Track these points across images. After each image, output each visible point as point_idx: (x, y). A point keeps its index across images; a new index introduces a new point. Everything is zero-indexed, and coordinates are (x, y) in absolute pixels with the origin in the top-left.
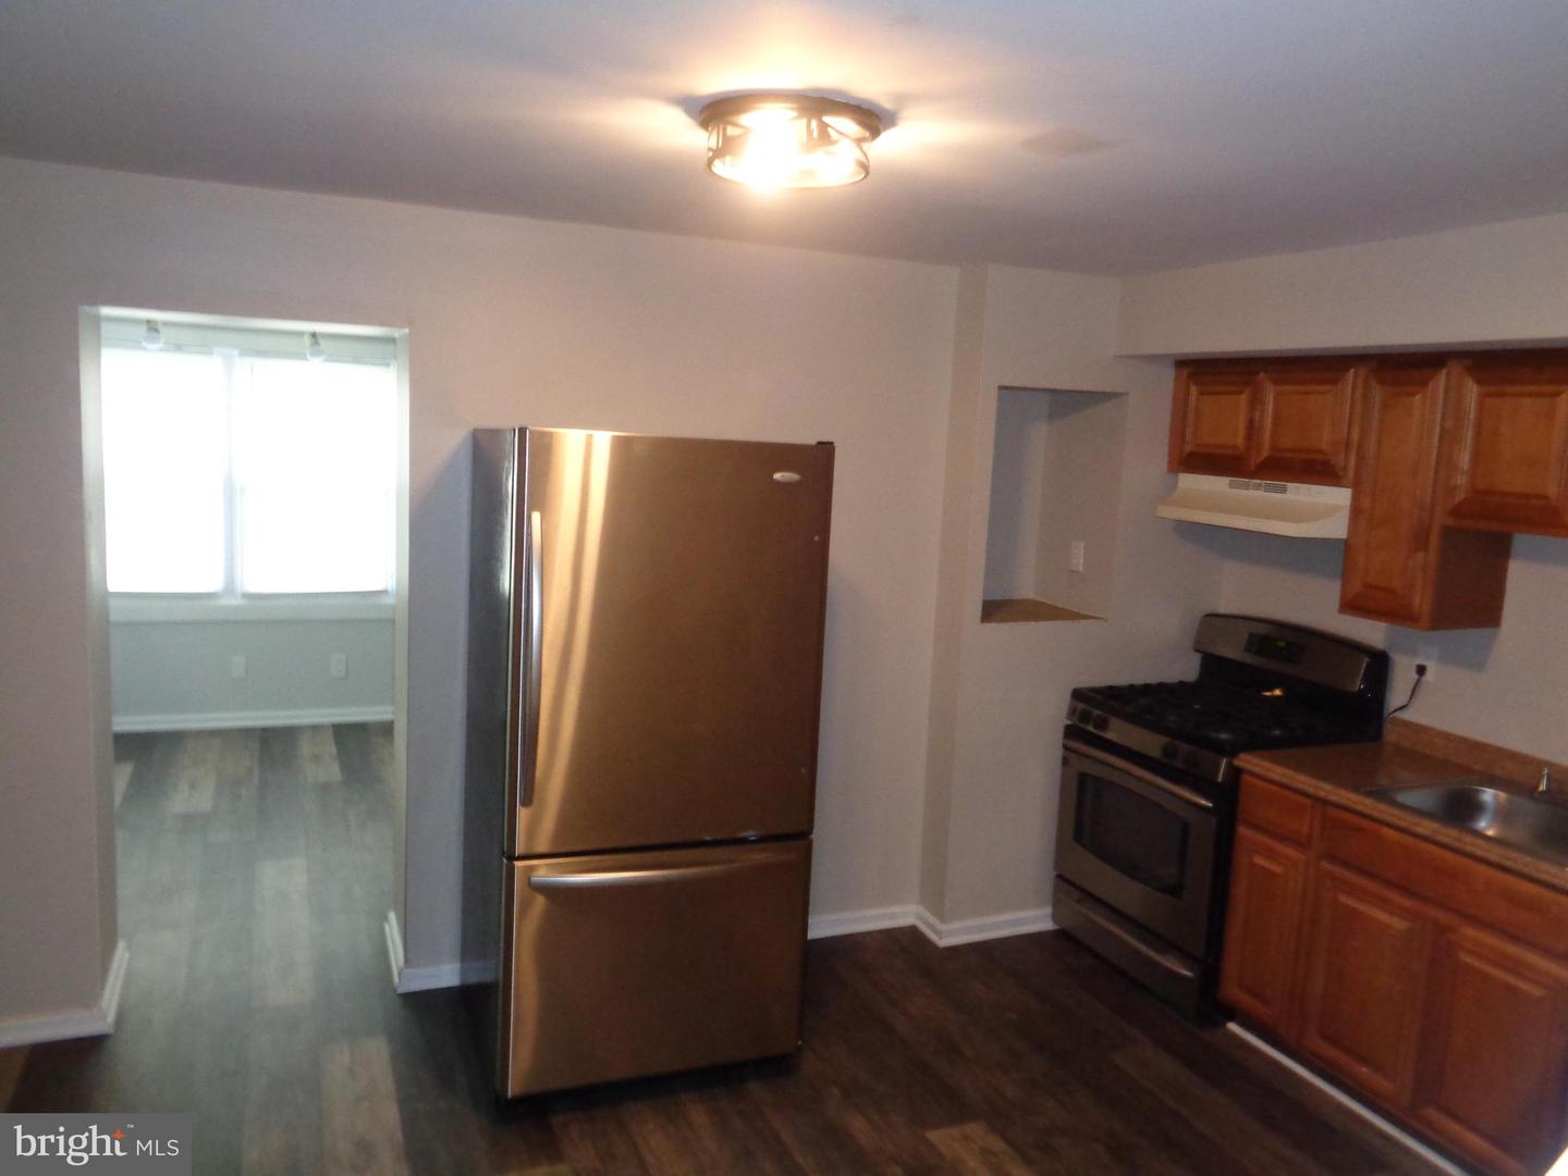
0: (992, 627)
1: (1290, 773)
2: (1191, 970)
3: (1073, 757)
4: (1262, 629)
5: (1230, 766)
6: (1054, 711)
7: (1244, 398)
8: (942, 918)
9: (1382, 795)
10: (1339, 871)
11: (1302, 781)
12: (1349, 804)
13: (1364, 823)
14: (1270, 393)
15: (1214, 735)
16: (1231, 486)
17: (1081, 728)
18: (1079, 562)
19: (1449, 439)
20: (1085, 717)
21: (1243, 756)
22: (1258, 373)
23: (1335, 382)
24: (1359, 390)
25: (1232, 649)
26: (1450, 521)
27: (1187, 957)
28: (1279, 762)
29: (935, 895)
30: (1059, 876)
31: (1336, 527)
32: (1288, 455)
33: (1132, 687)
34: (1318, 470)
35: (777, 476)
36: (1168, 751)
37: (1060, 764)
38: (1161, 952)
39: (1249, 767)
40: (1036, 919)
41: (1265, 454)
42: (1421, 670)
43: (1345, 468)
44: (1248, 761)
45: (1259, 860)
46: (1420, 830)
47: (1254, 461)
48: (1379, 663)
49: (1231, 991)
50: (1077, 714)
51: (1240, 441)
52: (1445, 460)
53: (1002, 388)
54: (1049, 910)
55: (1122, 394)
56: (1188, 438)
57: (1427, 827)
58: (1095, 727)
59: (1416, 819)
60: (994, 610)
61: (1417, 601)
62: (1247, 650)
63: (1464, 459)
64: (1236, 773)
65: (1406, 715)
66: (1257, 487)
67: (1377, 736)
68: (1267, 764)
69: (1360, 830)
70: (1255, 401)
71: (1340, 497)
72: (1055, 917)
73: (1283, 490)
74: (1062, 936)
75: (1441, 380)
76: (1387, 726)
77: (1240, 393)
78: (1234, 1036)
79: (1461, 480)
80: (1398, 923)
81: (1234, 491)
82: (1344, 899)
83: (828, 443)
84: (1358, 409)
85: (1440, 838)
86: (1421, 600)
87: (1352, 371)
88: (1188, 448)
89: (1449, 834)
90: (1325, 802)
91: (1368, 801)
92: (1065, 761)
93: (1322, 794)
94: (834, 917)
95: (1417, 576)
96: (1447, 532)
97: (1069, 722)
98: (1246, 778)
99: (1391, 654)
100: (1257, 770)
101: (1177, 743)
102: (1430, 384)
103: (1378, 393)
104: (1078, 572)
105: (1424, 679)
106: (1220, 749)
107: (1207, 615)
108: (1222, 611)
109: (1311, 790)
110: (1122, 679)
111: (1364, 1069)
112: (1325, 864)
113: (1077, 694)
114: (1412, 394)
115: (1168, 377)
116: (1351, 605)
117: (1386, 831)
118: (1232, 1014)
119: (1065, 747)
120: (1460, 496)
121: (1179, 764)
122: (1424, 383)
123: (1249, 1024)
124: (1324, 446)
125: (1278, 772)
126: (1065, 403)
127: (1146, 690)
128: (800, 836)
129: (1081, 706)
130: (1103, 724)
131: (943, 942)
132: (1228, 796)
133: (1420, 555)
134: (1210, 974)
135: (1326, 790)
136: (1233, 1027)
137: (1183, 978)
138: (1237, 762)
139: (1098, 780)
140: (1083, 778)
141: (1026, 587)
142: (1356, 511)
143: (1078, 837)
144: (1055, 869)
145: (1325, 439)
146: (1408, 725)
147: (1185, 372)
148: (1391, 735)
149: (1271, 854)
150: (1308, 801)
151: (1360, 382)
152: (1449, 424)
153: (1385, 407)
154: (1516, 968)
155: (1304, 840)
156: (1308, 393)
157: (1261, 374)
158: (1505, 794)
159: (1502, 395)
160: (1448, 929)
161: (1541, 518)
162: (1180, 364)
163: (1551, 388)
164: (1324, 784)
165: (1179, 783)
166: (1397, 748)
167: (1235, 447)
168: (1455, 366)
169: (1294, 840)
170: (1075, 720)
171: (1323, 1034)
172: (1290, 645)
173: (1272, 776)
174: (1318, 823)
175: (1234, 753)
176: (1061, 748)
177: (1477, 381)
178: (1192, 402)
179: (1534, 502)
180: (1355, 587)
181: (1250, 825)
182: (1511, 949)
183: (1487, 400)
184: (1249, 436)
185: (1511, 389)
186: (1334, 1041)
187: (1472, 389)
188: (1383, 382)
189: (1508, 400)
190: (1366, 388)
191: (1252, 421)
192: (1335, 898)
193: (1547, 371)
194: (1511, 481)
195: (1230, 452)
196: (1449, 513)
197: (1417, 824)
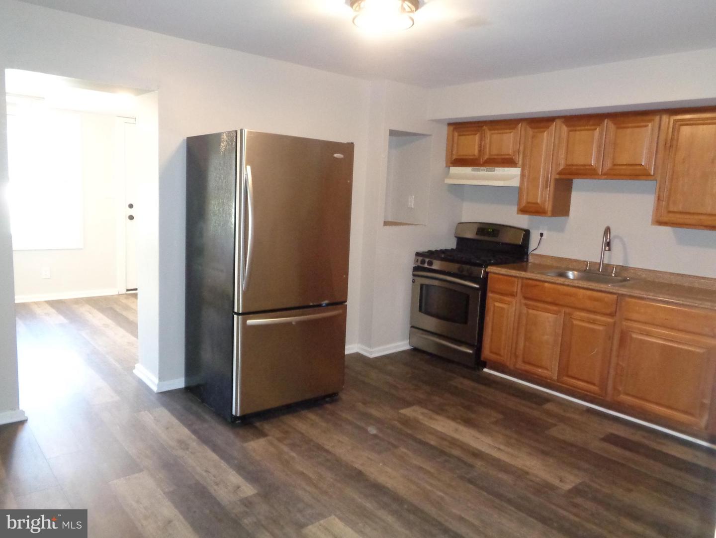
0: (387, 228)
1: (508, 270)
2: (471, 349)
3: (417, 279)
4: (481, 226)
5: (485, 271)
6: (408, 262)
7: (477, 137)
8: (370, 346)
10: (529, 302)
11: (513, 272)
12: (533, 277)
13: (538, 283)
14: (488, 133)
16: (472, 170)
17: (420, 266)
18: (412, 204)
19: (556, 148)
20: (423, 262)
21: (489, 267)
22: (483, 126)
23: (513, 128)
24: (523, 132)
25: (470, 234)
26: (558, 177)
27: (469, 345)
28: (503, 268)
29: (367, 339)
30: (412, 327)
31: (516, 183)
32: (496, 157)
33: (436, 251)
34: (508, 162)
35: (335, 155)
37: (412, 283)
38: (459, 345)
39: (492, 270)
40: (402, 345)
41: (487, 157)
42: (542, 235)
43: (518, 161)
45: (497, 304)
47: (482, 161)
48: (527, 233)
49: (487, 355)
50: (419, 262)
51: (476, 152)
52: (556, 155)
53: (390, 131)
54: (407, 341)
55: (429, 135)
56: (454, 152)
58: (428, 265)
60: (386, 223)
61: (547, 205)
62: (477, 234)
63: (563, 154)
64: (487, 274)
65: (535, 252)
66: (484, 170)
67: (527, 261)
68: (499, 269)
69: (538, 285)
70: (482, 138)
71: (516, 171)
72: (410, 344)
73: (494, 171)
74: (415, 350)
75: (553, 127)
76: (530, 257)
77: (476, 134)
78: (486, 373)
79: (562, 161)
81: (474, 172)
82: (531, 311)
83: (351, 143)
84: (523, 138)
85: (564, 283)
86: (549, 206)
87: (520, 124)
88: (454, 157)
90: (524, 278)
92: (414, 281)
93: (522, 275)
95: (544, 196)
96: (557, 180)
97: (414, 266)
98: (490, 275)
99: (530, 230)
100: (494, 271)
101: (464, 266)
102: (550, 128)
103: (530, 132)
104: (412, 208)
105: (543, 237)
106: (480, 266)
107: (459, 223)
109: (517, 275)
110: (433, 248)
111: (540, 370)
112: (523, 301)
113: (418, 254)
114: (543, 132)
115: (445, 130)
116: (523, 211)
117: (546, 284)
118: (484, 365)
119: (414, 275)
120: (562, 167)
121: (465, 273)
122: (548, 127)
123: (491, 368)
124: (511, 152)
125: (503, 271)
128: (342, 303)
129: (420, 259)
130: (430, 263)
131: (371, 356)
132: (484, 282)
133: (547, 190)
134: (479, 349)
136: (486, 370)
137: (470, 353)
138: (487, 270)
139: (427, 286)
140: (422, 286)
142: (523, 175)
143: (420, 309)
144: (410, 324)
146: (537, 255)
147: (452, 128)
148: (531, 259)
149: (502, 302)
150: (516, 279)
151: (523, 129)
152: (557, 142)
153: (533, 137)
154: (594, 322)
155: (515, 294)
156: (502, 133)
157: (484, 127)
158: (575, 272)
159: (576, 131)
160: (570, 314)
161: (588, 172)
162: (450, 124)
163: (592, 127)
164: (521, 272)
165: (465, 280)
166: (534, 264)
167: (474, 155)
168: (558, 122)
169: (513, 295)
170: (419, 264)
171: (524, 362)
172: (494, 230)
173: (502, 272)
174: (520, 285)
175: (486, 267)
176: (412, 276)
177: (567, 126)
178: (456, 138)
179: (587, 167)
180: (524, 203)
181: (493, 292)
182: (592, 316)
183: (570, 133)
184: (480, 151)
185: (578, 128)
186: (529, 363)
187: (565, 129)
188: (532, 128)
189: (578, 133)
190: (525, 130)
191: (481, 145)
192: (528, 312)
193: (591, 123)
194: (579, 159)
195: (472, 157)
196: (557, 174)
197: (558, 280)
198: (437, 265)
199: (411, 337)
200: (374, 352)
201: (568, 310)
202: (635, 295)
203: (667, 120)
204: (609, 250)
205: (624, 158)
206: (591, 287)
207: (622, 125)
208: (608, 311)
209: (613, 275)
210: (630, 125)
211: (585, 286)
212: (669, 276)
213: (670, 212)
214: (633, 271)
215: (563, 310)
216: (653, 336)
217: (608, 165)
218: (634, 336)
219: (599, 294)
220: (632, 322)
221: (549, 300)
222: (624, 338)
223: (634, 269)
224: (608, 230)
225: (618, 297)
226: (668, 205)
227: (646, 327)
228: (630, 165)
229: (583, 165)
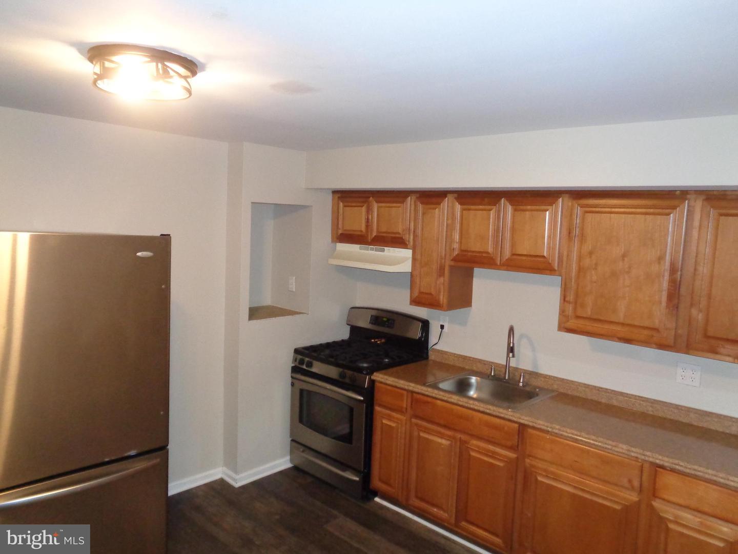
0: (254, 322)
1: (396, 380)
2: (357, 476)
3: (295, 382)
4: (374, 313)
5: (370, 379)
6: (287, 361)
7: (364, 209)
8: (236, 472)
9: (435, 386)
10: (420, 422)
11: (402, 383)
12: (423, 392)
13: (429, 400)
14: (375, 206)
15: (361, 365)
16: (361, 249)
17: (299, 367)
18: (293, 287)
19: (450, 228)
20: (302, 362)
21: (375, 374)
22: (369, 197)
23: (403, 202)
24: (413, 207)
25: (364, 323)
26: (452, 263)
27: (355, 471)
28: (391, 375)
29: (231, 460)
30: (293, 440)
31: (407, 267)
32: (384, 235)
33: (321, 345)
34: (398, 242)
35: (139, 254)
36: (342, 375)
37: (290, 386)
38: (343, 470)
39: (378, 379)
40: (283, 463)
41: (374, 234)
42: (442, 327)
43: (409, 241)
44: (378, 377)
45: (385, 421)
46: (452, 400)
47: (369, 239)
48: (425, 324)
49: (376, 483)
50: (298, 361)
51: (363, 228)
52: (449, 237)
53: (252, 203)
54: (288, 458)
55: (308, 206)
56: (340, 226)
57: (455, 398)
58: (306, 367)
59: (450, 396)
60: (255, 313)
61: (441, 297)
62: (370, 323)
63: (457, 237)
64: (373, 382)
65: (435, 347)
66: (372, 249)
67: (427, 358)
68: (386, 377)
69: (428, 402)
70: (369, 210)
71: (407, 253)
72: (291, 461)
73: (383, 251)
74: (296, 468)
75: (446, 203)
76: (430, 353)
77: (362, 206)
78: (378, 504)
79: (456, 246)
80: (444, 442)
81: (363, 251)
82: (422, 434)
83: (167, 235)
84: (413, 215)
85: (461, 403)
86: (443, 299)
87: (409, 198)
88: (340, 232)
89: (462, 401)
90: (412, 392)
91: (430, 389)
92: (293, 384)
93: (411, 388)
94: (178, 482)
95: (440, 286)
96: (451, 267)
97: (294, 365)
98: (377, 384)
99: (431, 322)
100: (383, 380)
101: (346, 371)
102: (442, 204)
103: (420, 207)
104: (293, 291)
105: (443, 330)
106: (365, 372)
107: (351, 308)
108: (358, 305)
109: (406, 387)
110: (316, 342)
111: (435, 510)
112: (414, 420)
113: (297, 351)
114: (435, 209)
115: (329, 197)
116: (415, 302)
117: (439, 402)
118: (375, 493)
119: (292, 377)
120: (456, 253)
121: (347, 380)
122: (439, 204)
123: (384, 497)
124: (400, 231)
125: (391, 380)
126: (282, 210)
127: (328, 345)
128: (162, 449)
129: (299, 357)
130: (310, 365)
131: (237, 485)
132: (370, 394)
133: (442, 280)
134: (366, 477)
135: (412, 386)
136: (377, 499)
137: (355, 481)
138: (373, 377)
139: (309, 392)
140: (302, 391)
141: (267, 300)
142: (414, 259)
143: (301, 421)
144: (290, 437)
145: (400, 228)
146: (438, 351)
147: (337, 196)
148: (432, 356)
149: (390, 418)
150: (405, 393)
151: (413, 203)
152: (450, 221)
153: (424, 214)
154: (493, 455)
155: (404, 410)
156: (392, 207)
157: (371, 198)
158: (478, 378)
159: (469, 210)
160: (466, 442)
161: (487, 262)
162: (335, 192)
163: (489, 207)
164: (411, 384)
165: (347, 390)
166: (435, 362)
167: (361, 231)
168: (450, 197)
169: (400, 410)
170: (297, 364)
171: (417, 497)
172: (388, 320)
173: (388, 382)
174: (409, 401)
175: (371, 373)
176: (291, 378)
177: (461, 204)
178: (341, 211)
179: (484, 255)
180: (416, 294)
181: (380, 405)
182: (491, 447)
183: (464, 211)
184: (367, 226)
185: (472, 207)
186: (422, 499)
187: (458, 207)
188: (422, 203)
189: (472, 212)
190: (415, 205)
191: (368, 219)
192: (419, 434)
193: (486, 200)
194: (475, 246)
195: (359, 233)
196: (452, 260)
197: (450, 398)
198: (318, 368)
199: (291, 452)
200: (240, 480)
201: (464, 437)
202: (539, 426)
203: (570, 204)
204: (513, 356)
205: (525, 248)
206: (488, 411)
207: (521, 207)
208: (509, 443)
209: (521, 384)
210: (529, 207)
211: (481, 409)
212: (584, 389)
213: (578, 317)
214: (543, 379)
215: (459, 435)
216: (560, 481)
217: (507, 254)
218: (540, 478)
219: (498, 421)
220: (537, 461)
221: (442, 422)
222: (528, 477)
223: (545, 376)
224: (511, 330)
225: (519, 427)
226: (575, 309)
227: (552, 469)
228: (531, 256)
229: (480, 252)
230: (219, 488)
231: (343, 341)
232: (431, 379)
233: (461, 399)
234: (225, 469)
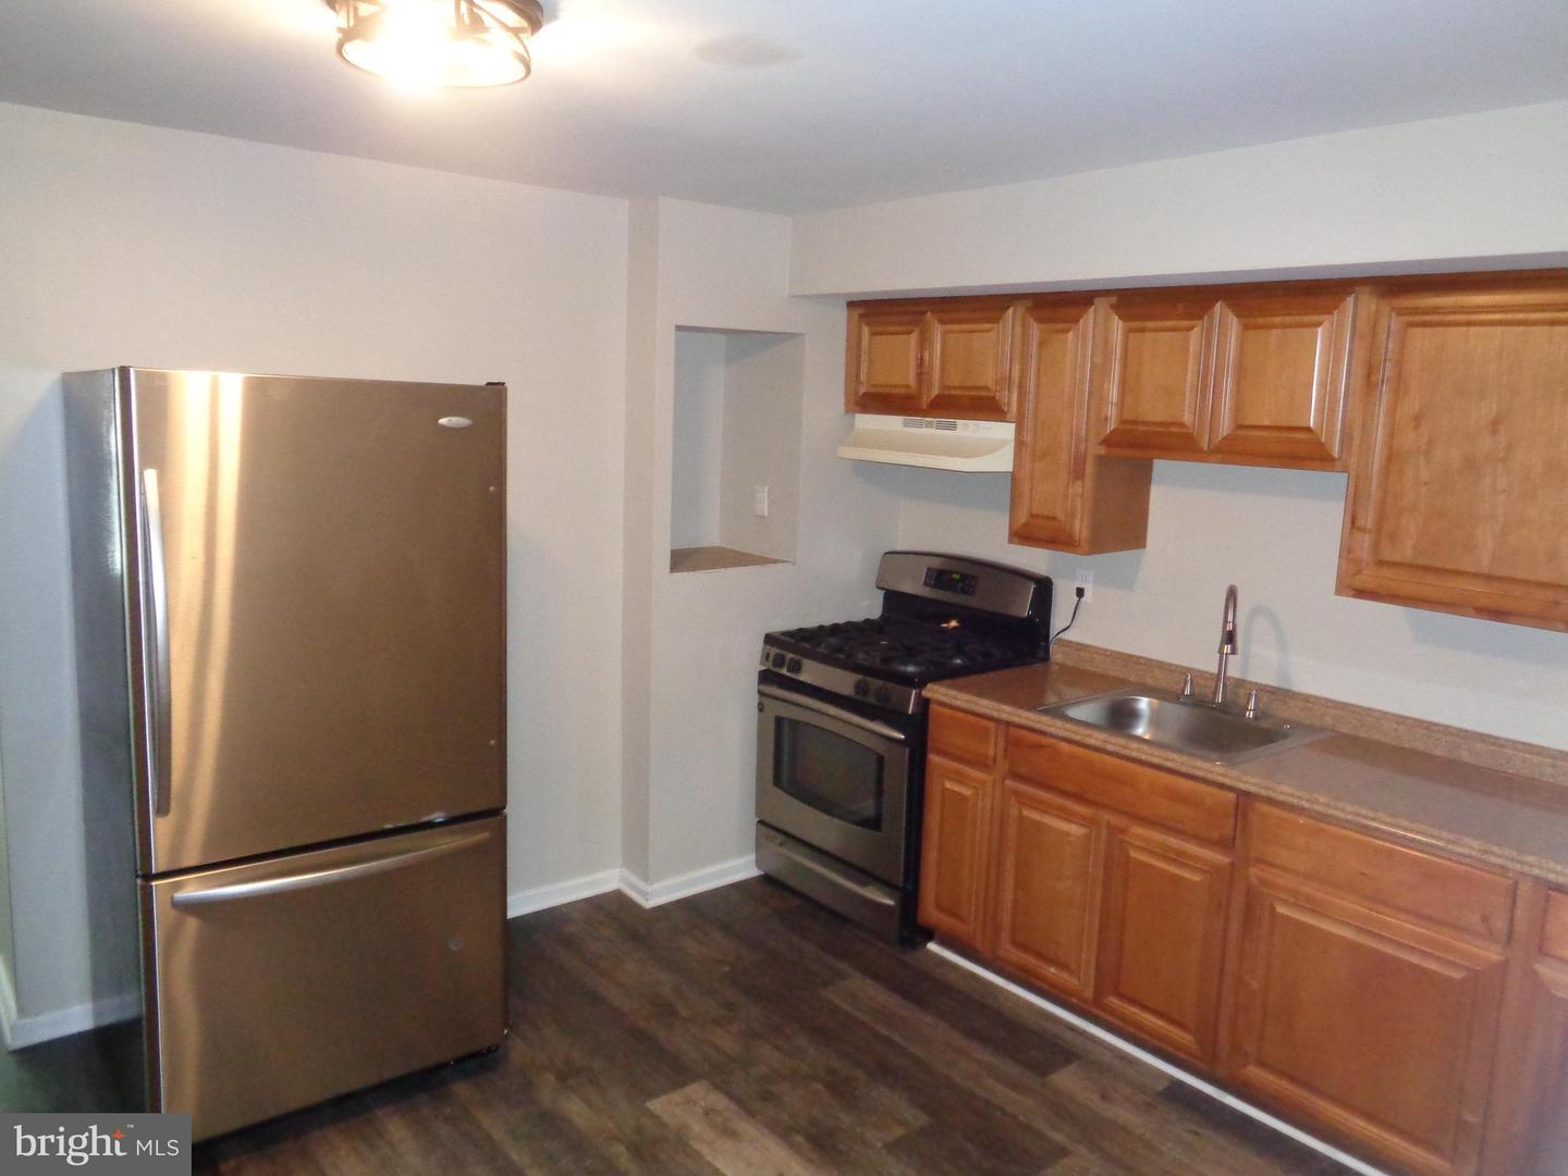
0: (683, 577)
1: (975, 698)
2: (891, 899)
3: (767, 702)
4: (936, 563)
5: (919, 696)
6: (749, 658)
7: (914, 337)
8: (646, 878)
9: (1057, 713)
10: (1022, 787)
11: (985, 705)
12: (1030, 724)
13: (1044, 740)
14: (937, 331)
15: (902, 668)
16: (905, 424)
17: (774, 672)
18: (764, 507)
19: (1100, 371)
20: (779, 661)
21: (929, 686)
22: (925, 312)
23: (996, 320)
24: (1018, 330)
25: (912, 584)
26: (1102, 450)
27: (887, 885)
28: (959, 689)
29: (637, 855)
30: (761, 822)
31: (1003, 461)
32: (958, 392)
33: (821, 628)
34: (984, 406)
35: (443, 421)
36: (861, 688)
37: (756, 711)
38: (863, 884)
39: (936, 697)
40: (740, 867)
41: (936, 392)
42: (1080, 592)
43: (1009, 404)
44: (936, 692)
45: (948, 785)
46: (1092, 742)
47: (925, 402)
48: (1044, 587)
49: (930, 912)
50: (771, 659)
51: (912, 381)
52: (1096, 395)
53: (679, 328)
54: (753, 857)
55: (793, 335)
56: (863, 377)
57: (1097, 738)
58: (789, 671)
59: (1089, 732)
60: (682, 560)
61: (1077, 524)
62: (926, 584)
63: (1114, 394)
64: (924, 703)
65: (1066, 636)
66: (930, 425)
67: (1046, 658)
68: (953, 693)
69: (1042, 746)
70: (924, 342)
71: (1004, 431)
72: (758, 863)
73: (954, 427)
74: (767, 879)
75: (1090, 319)
76: (1053, 648)
77: (910, 332)
78: (934, 955)
79: (1112, 412)
80: (1075, 830)
81: (910, 430)
82: (1027, 813)
83: (499, 384)
84: (1018, 345)
85: (1110, 747)
86: (1080, 528)
87: (1011, 310)
88: (862, 390)
89: (1115, 742)
90: (1009, 724)
91: (1045, 719)
92: (761, 708)
93: (1004, 716)
94: (532, 892)
95: (1075, 503)
96: (1100, 461)
97: (764, 668)
98: (933, 707)
99: (1055, 581)
100: (944, 699)
101: (869, 679)
102: (1082, 321)
103: (1035, 330)
104: (764, 517)
105: (1083, 599)
106: (908, 681)
107: (887, 553)
108: (899, 549)
109: (995, 714)
110: (811, 622)
111: (1053, 970)
112: (1009, 783)
113: (770, 639)
114: (1067, 331)
115: (841, 315)
116: (1021, 535)
117: (1064, 746)
118: (929, 934)
119: (759, 692)
120: (1111, 426)
121: (872, 700)
122: (1076, 321)
123: (947, 943)
124: (990, 384)
125: (962, 699)
126: (745, 343)
127: (835, 629)
128: (492, 814)
129: (774, 651)
130: (796, 667)
131: (649, 903)
132: (918, 729)
133: (1078, 487)
134: (910, 898)
135: (1007, 712)
136: (932, 947)
137: (886, 907)
138: (926, 693)
139: (795, 723)
140: (779, 721)
141: (711, 535)
142: (1020, 444)
143: (777, 782)
144: (758, 813)
145: (988, 378)
146: (1069, 644)
147: (857, 313)
148: (1057, 655)
149: (960, 778)
150: (992, 725)
151: (1019, 322)
152: (1098, 359)
153: (1042, 343)
154: (1179, 858)
155: (990, 762)
156: (972, 332)
157: (929, 313)
158: (1155, 701)
159: (1143, 330)
160: (1123, 831)
161: (1180, 444)
162: (851, 305)
163: (1185, 323)
164: (1005, 707)
165: (872, 718)
166: (1063, 667)
167: (907, 386)
168: (1101, 306)
169: (982, 763)
170: (769, 665)
171: (1015, 943)
172: (964, 577)
173: (958, 703)
174: (1001, 744)
175: (922, 685)
176: (757, 696)
177: (1121, 317)
178: (865, 343)
179: (1173, 429)
180: (1023, 518)
181: (940, 752)
182: (1174, 842)
183: (1131, 335)
184: (920, 375)
185: (1151, 324)
186: (1025, 948)
187: (1117, 325)
188: (1040, 320)
189: (1148, 336)
190: (1024, 326)
191: (922, 359)
192: (1020, 812)
193: (1180, 306)
194: (1153, 410)
195: (902, 391)
196: (1100, 444)
197: (1090, 736)
198: (812, 673)
199: (759, 847)
200: (656, 893)
201: (1115, 820)
202: (1281, 798)
203: (1374, 308)
204: (1234, 652)
205: (1265, 412)
206: (1169, 764)
207: (1261, 320)
208: (1215, 835)
209: (1250, 714)
210: (1278, 320)
211: (1156, 761)
212: (1395, 725)
213: (1381, 563)
214: (1301, 705)
215: (1106, 817)
216: (1329, 917)
217: (1225, 427)
218: (1281, 909)
219: (1191, 784)
220: (1274, 870)
221: (1069, 787)
222: (1254, 907)
223: (1307, 698)
224: (1232, 595)
225: (1238, 797)
226: (1376, 546)
227: (1308, 889)
228: (1280, 428)
229: (1162, 424)
230: (613, 910)
231: (867, 621)
232: (1051, 699)
233: (1114, 740)
234: (626, 873)
